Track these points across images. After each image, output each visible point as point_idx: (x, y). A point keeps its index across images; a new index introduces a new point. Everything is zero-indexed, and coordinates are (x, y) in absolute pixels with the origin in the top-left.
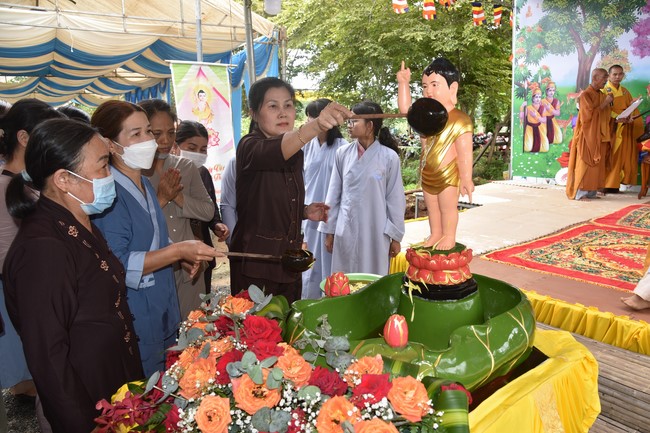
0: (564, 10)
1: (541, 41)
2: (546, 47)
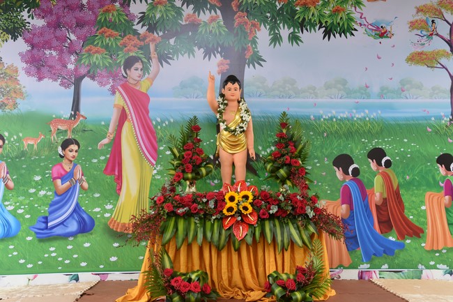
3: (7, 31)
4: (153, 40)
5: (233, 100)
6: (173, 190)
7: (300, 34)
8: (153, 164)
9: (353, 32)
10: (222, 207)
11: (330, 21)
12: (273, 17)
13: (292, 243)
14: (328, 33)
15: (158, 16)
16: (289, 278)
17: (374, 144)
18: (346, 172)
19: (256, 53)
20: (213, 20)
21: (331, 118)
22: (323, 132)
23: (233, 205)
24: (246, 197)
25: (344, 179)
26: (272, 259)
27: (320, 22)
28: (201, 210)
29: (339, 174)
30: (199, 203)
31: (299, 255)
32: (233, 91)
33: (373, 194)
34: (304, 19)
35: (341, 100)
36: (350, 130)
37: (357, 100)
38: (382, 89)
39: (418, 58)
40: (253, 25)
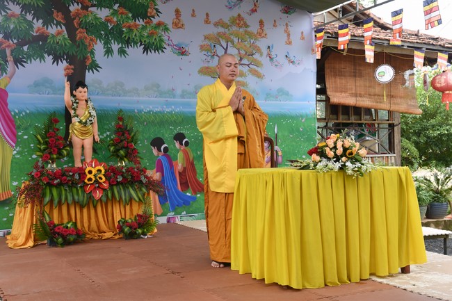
4: (8, 46)
5: (82, 100)
6: (43, 167)
7: (126, 49)
8: (13, 146)
9: (164, 50)
10: (85, 178)
11: (147, 41)
12: (106, 35)
13: (131, 199)
14: (146, 49)
15: (12, 26)
16: (132, 221)
17: (178, 130)
18: (159, 150)
19: (94, 61)
20: (59, 33)
21: (149, 112)
22: (144, 122)
23: (92, 176)
24: (99, 171)
25: (158, 155)
26: (118, 211)
27: (140, 41)
28: (69, 180)
29: (155, 151)
30: (67, 176)
31: (135, 207)
32: (83, 94)
33: (177, 164)
34: (129, 38)
35: (157, 99)
36: (162, 120)
37: (166, 99)
38: (183, 91)
39: (206, 71)
40: (91, 40)
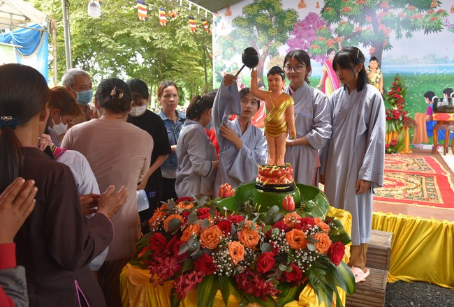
0: (246, 27)
1: (232, 45)
2: (235, 50)
3: (281, 41)
4: (340, 40)
5: (374, 69)
7: (412, 33)
9: (441, 29)
11: (428, 25)
12: (398, 25)
13: (393, 132)
14: (427, 31)
15: (343, 29)
17: (447, 86)
18: (430, 100)
19: (388, 43)
20: (368, 29)
21: (425, 74)
22: (420, 81)
25: (429, 103)
27: (423, 26)
29: (427, 101)
31: (395, 135)
32: (374, 64)
34: (415, 25)
36: (435, 79)
40: (388, 30)
